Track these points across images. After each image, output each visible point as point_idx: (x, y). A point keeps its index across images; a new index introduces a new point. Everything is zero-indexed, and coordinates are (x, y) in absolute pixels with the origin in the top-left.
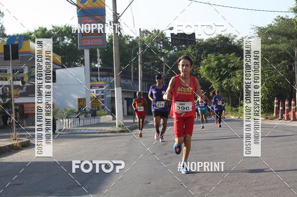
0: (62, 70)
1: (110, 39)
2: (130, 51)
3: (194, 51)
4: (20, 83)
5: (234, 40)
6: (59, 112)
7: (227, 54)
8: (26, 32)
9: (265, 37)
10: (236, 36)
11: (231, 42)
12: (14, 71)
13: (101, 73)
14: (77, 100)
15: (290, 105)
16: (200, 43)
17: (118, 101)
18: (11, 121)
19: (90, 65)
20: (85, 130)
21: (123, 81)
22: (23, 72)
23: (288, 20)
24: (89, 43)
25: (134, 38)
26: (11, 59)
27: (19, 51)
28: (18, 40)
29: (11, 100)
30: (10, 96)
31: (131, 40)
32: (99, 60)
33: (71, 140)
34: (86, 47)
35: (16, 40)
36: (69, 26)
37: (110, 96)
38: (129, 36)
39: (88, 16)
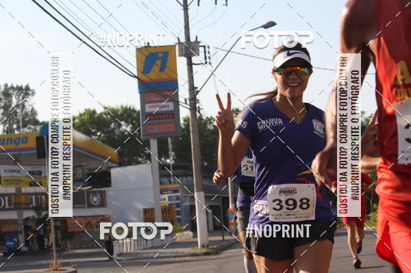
0: (120, 169)
1: (186, 123)
13: (175, 171)
14: (142, 211)
18: (50, 243)
20: (155, 252)
21: (207, 183)
24: (156, 129)
29: (48, 214)
30: (46, 209)
32: (172, 154)
34: (153, 135)
36: (128, 107)
37: (188, 204)
38: (212, 118)
39: (153, 91)
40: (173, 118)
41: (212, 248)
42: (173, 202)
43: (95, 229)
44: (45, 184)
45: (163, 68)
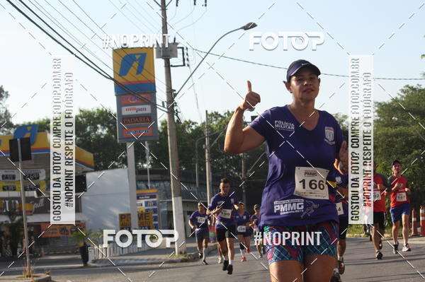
0: (95, 174)
1: (163, 127)
2: (193, 144)
4: (34, 194)
5: (344, 123)
6: (93, 234)
8: (41, 120)
9: (388, 116)
10: (345, 117)
12: (24, 177)
13: (152, 176)
14: (118, 216)
17: (177, 218)
18: (24, 249)
19: (136, 165)
20: (131, 259)
22: (38, 178)
23: (420, 90)
25: (199, 125)
26: (20, 159)
27: (32, 147)
28: (30, 131)
29: (23, 219)
31: (194, 127)
32: (149, 158)
33: (110, 274)
35: (27, 131)
36: (104, 110)
37: (166, 209)
38: (191, 122)
39: (130, 94)
40: (150, 121)
41: (190, 255)
42: (149, 208)
43: (70, 235)
44: (19, 188)
45: (140, 70)
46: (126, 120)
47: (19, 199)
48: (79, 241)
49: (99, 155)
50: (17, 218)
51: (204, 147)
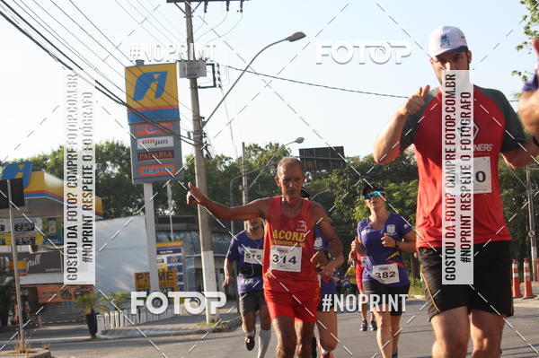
0: (104, 223)
1: (189, 163)
2: (226, 185)
3: (344, 178)
4: (29, 248)
6: (102, 298)
7: (403, 183)
8: (37, 156)
11: (408, 161)
12: (16, 228)
13: (176, 225)
14: (133, 276)
15: (520, 269)
16: (353, 165)
17: (208, 276)
18: (16, 318)
19: (155, 211)
20: (151, 329)
21: (216, 239)
22: (33, 229)
24: (151, 171)
25: (234, 161)
26: (11, 205)
27: (25, 190)
28: (22, 171)
29: (14, 281)
30: (11, 273)
31: (227, 164)
32: (171, 202)
33: (125, 348)
34: (147, 179)
35: (20, 171)
36: (115, 143)
37: (193, 267)
38: (223, 157)
39: (147, 122)
40: (173, 157)
41: (224, 323)
42: (173, 265)
43: (74, 300)
44: (10, 241)
45: (159, 92)
46: (143, 155)
47: (9, 255)
48: (84, 307)
49: (110, 200)
50: (8, 279)
51: (240, 188)
